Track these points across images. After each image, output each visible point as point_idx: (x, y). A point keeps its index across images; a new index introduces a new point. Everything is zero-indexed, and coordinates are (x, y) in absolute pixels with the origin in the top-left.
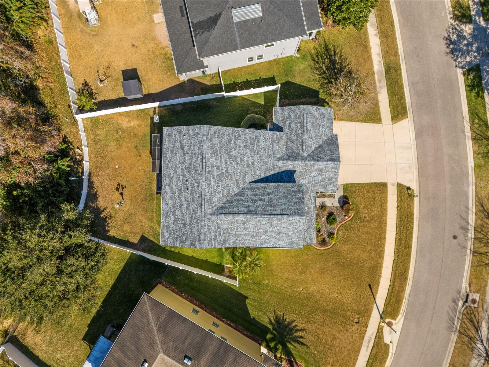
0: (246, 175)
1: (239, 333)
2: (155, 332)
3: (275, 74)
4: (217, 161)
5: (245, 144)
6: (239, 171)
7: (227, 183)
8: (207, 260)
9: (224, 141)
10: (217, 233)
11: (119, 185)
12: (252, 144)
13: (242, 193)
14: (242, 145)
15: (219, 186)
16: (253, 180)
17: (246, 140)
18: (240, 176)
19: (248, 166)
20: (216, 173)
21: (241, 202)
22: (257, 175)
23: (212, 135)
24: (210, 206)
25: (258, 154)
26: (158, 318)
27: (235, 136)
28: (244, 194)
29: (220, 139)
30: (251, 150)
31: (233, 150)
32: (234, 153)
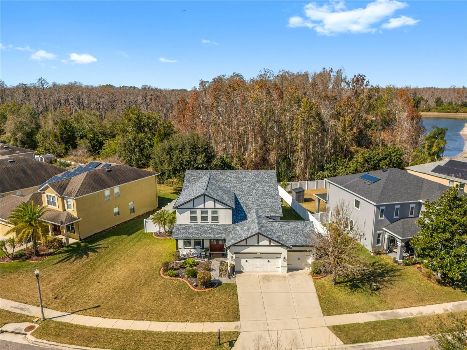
0: (241, 191)
4: (250, 176)
5: (266, 190)
6: (244, 188)
7: (234, 182)
9: (266, 180)
10: (195, 177)
12: (267, 194)
15: (231, 177)
16: (236, 195)
17: (270, 191)
18: (240, 188)
19: (248, 192)
20: (241, 176)
23: (269, 174)
24: (217, 174)
29: (267, 177)
30: (262, 194)
31: (260, 184)
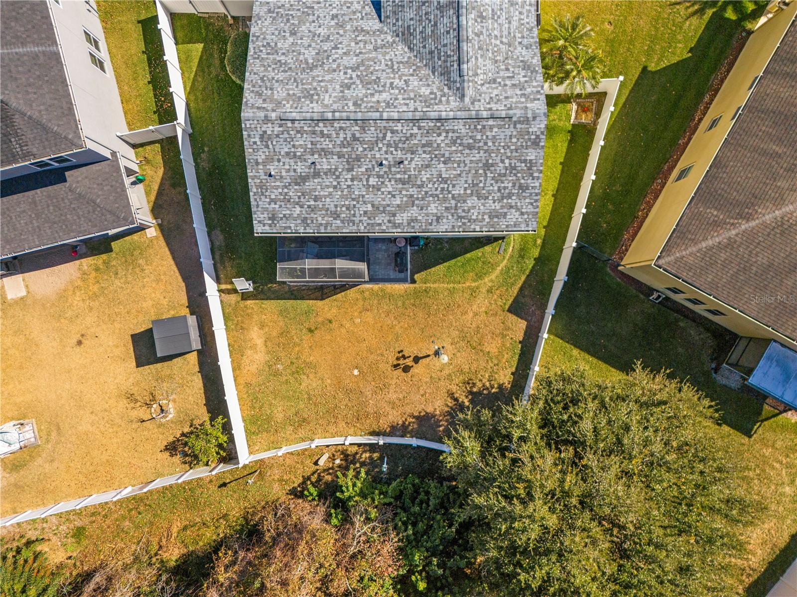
0: (363, 30)
1: (726, 82)
2: (753, 224)
3: (134, 18)
4: (330, 90)
5: (288, 35)
6: (353, 44)
7: (383, 67)
8: (561, 163)
9: (281, 76)
10: (508, 82)
11: (396, 366)
12: (288, 20)
13: (406, 35)
14: (291, 40)
15: (392, 84)
16: (376, 16)
17: (277, 33)
18: (366, 43)
19: (341, 26)
20: (359, 91)
21: (429, 31)
22: (363, 7)
23: (264, 100)
24: (440, 101)
25: (313, 7)
26: (716, 224)
27: (268, 54)
28: (409, 27)
29: (276, 85)
30: (301, 22)
31: (301, 57)
32: (309, 55)
